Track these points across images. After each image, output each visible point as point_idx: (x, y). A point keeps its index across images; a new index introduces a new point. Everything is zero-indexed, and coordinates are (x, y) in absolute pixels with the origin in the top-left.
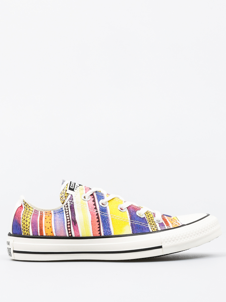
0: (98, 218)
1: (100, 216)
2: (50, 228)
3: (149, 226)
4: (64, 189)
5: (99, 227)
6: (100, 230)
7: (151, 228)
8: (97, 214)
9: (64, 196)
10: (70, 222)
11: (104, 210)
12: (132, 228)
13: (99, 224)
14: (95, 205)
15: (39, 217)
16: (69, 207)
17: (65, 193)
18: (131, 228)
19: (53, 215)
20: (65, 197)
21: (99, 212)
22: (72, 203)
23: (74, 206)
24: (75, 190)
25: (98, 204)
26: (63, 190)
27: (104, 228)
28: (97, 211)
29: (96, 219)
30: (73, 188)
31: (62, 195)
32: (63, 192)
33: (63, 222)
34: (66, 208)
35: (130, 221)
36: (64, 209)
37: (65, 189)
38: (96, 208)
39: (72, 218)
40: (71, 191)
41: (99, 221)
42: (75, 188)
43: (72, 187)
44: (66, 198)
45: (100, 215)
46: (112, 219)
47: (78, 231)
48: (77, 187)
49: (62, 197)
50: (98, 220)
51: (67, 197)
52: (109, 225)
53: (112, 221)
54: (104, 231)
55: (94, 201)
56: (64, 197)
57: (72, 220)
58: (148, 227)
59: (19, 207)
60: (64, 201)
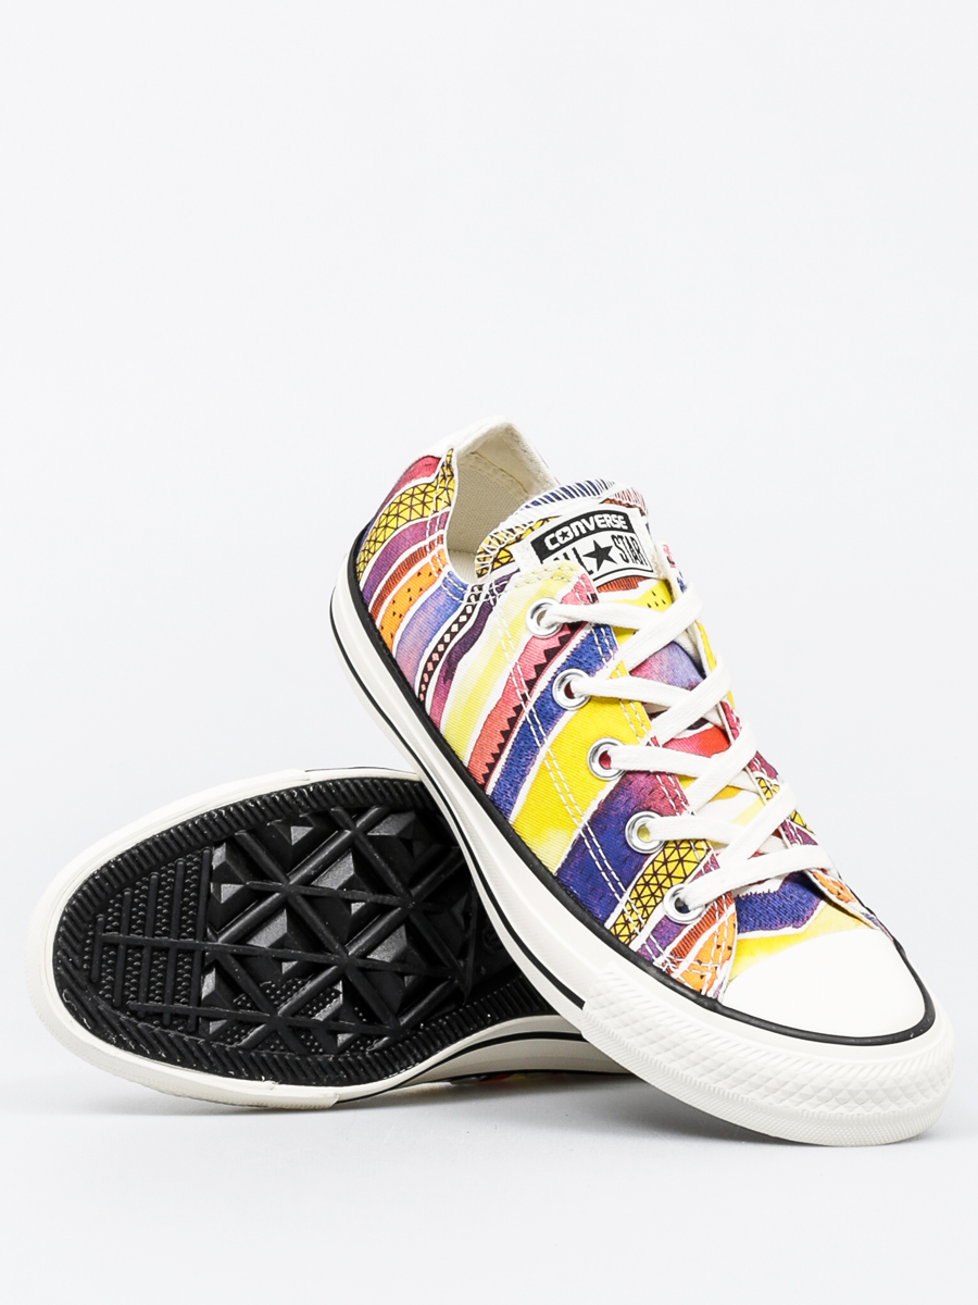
0: (512, 722)
1: (520, 723)
2: (397, 616)
3: (623, 901)
4: (515, 530)
5: (497, 757)
6: (492, 767)
7: (623, 912)
8: (518, 710)
9: (493, 554)
10: (441, 655)
11: (548, 713)
12: (570, 855)
13: (502, 747)
14: (540, 669)
15: (414, 549)
16: (479, 604)
17: (507, 548)
18: (567, 852)
19: (439, 583)
20: (496, 560)
21: (529, 707)
22: (491, 598)
23: (490, 616)
24: (549, 560)
25: (553, 675)
26: (511, 530)
27: (506, 773)
28: (524, 698)
29: (506, 721)
30: (551, 547)
31: (491, 547)
32: (502, 540)
33: (427, 637)
34: (473, 601)
35: (581, 826)
36: (468, 593)
37: (518, 532)
38: (531, 684)
39: (453, 648)
40: (534, 552)
41: (506, 735)
42: (559, 554)
43: (554, 541)
44: (497, 565)
45: (523, 719)
46: (543, 767)
47: (442, 709)
48: (571, 555)
49: (487, 553)
50: (508, 728)
51: (503, 565)
52: (523, 776)
53: (539, 774)
54: (498, 783)
55: (551, 654)
56: (492, 560)
57: (450, 654)
58: (618, 902)
59: (433, 457)
60: (484, 571)
